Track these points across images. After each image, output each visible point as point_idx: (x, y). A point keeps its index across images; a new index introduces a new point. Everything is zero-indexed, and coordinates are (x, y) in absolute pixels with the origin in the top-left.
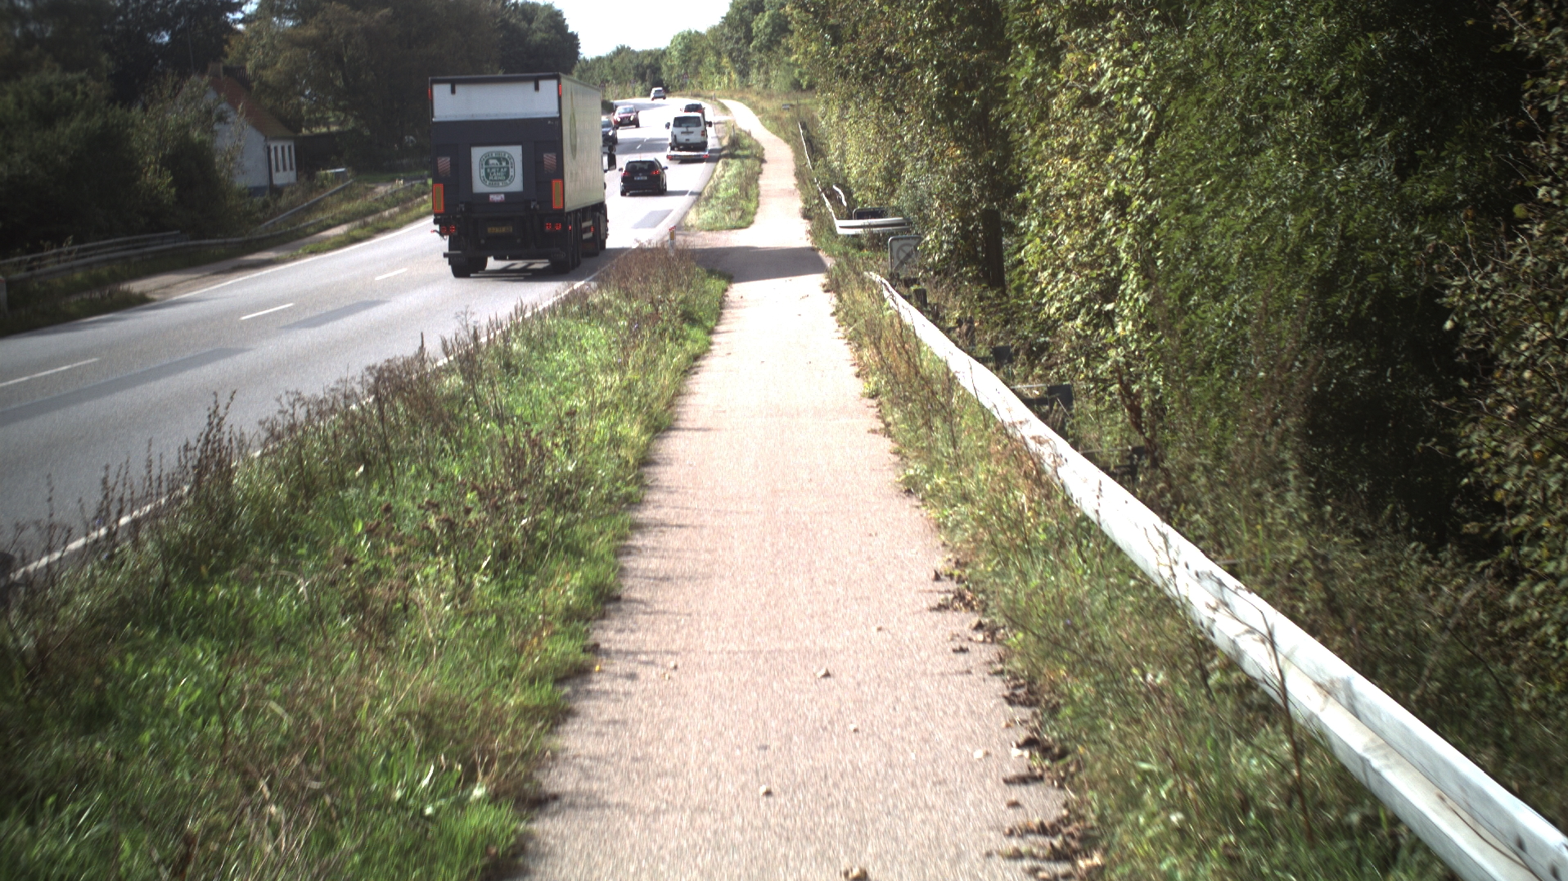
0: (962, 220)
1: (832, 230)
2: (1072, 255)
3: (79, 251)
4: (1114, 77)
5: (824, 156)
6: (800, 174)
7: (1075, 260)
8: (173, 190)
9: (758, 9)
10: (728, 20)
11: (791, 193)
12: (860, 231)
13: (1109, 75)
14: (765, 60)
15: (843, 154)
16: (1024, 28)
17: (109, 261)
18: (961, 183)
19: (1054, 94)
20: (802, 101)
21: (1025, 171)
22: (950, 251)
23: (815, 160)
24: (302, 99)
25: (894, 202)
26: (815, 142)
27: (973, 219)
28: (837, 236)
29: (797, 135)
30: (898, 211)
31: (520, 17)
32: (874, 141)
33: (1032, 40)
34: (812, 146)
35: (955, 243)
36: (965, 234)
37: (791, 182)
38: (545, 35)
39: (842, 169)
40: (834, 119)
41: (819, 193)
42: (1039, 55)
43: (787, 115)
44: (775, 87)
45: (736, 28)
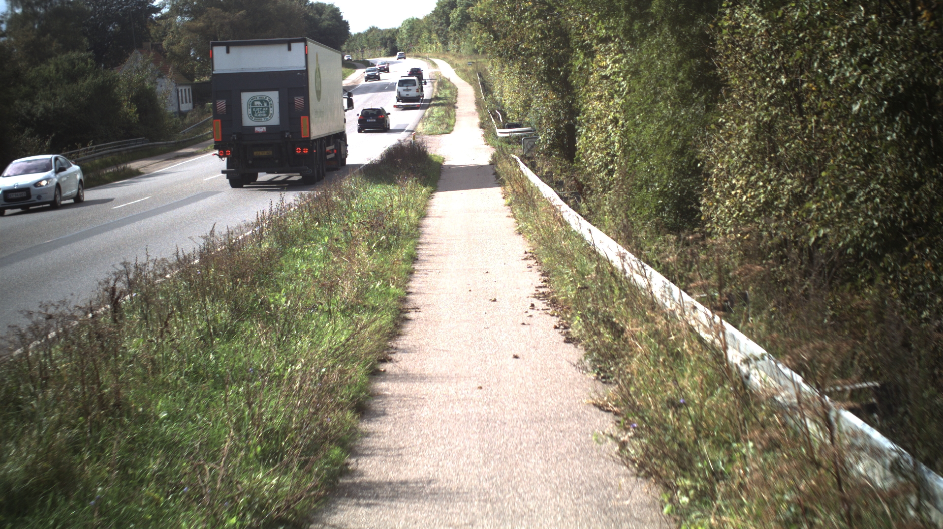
0: (556, 129)
1: (495, 135)
2: (598, 145)
3: (97, 148)
4: (612, 68)
5: (491, 93)
6: (478, 103)
7: (599, 147)
8: (137, 115)
9: (453, 6)
10: (435, 12)
11: (473, 114)
12: (507, 135)
13: (610, 67)
14: (457, 35)
15: (502, 93)
16: (578, 42)
17: (111, 153)
18: (555, 111)
19: (592, 73)
20: (479, 60)
21: (580, 107)
22: (550, 144)
23: (486, 96)
24: (196, 62)
25: (527, 119)
26: (486, 84)
27: (562, 128)
28: (497, 137)
29: (476, 81)
30: (529, 124)
31: (315, 12)
32: (518, 86)
33: (582, 48)
34: (485, 87)
35: (553, 140)
36: (557, 136)
37: (473, 108)
38: (330, 23)
39: (501, 101)
40: (497, 73)
41: (489, 114)
42: (585, 55)
43: (470, 69)
44: (463, 52)
45: (440, 18)
